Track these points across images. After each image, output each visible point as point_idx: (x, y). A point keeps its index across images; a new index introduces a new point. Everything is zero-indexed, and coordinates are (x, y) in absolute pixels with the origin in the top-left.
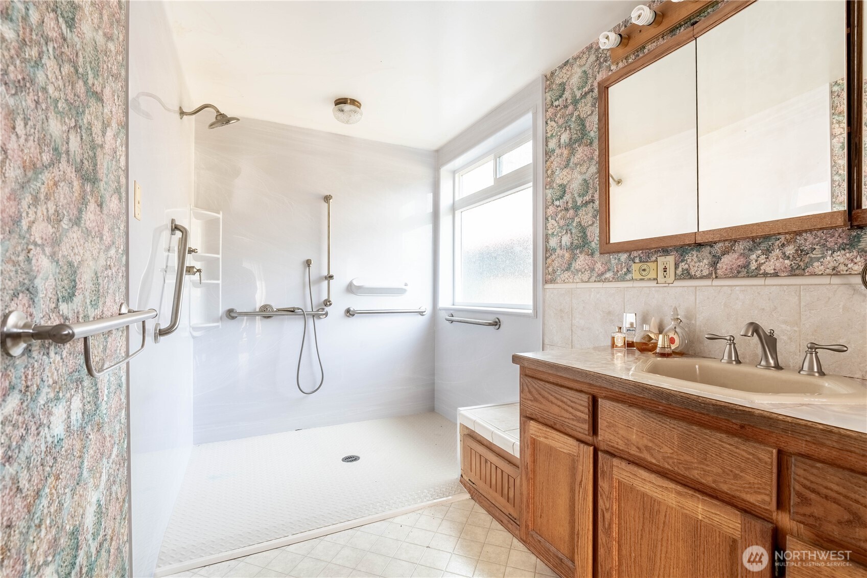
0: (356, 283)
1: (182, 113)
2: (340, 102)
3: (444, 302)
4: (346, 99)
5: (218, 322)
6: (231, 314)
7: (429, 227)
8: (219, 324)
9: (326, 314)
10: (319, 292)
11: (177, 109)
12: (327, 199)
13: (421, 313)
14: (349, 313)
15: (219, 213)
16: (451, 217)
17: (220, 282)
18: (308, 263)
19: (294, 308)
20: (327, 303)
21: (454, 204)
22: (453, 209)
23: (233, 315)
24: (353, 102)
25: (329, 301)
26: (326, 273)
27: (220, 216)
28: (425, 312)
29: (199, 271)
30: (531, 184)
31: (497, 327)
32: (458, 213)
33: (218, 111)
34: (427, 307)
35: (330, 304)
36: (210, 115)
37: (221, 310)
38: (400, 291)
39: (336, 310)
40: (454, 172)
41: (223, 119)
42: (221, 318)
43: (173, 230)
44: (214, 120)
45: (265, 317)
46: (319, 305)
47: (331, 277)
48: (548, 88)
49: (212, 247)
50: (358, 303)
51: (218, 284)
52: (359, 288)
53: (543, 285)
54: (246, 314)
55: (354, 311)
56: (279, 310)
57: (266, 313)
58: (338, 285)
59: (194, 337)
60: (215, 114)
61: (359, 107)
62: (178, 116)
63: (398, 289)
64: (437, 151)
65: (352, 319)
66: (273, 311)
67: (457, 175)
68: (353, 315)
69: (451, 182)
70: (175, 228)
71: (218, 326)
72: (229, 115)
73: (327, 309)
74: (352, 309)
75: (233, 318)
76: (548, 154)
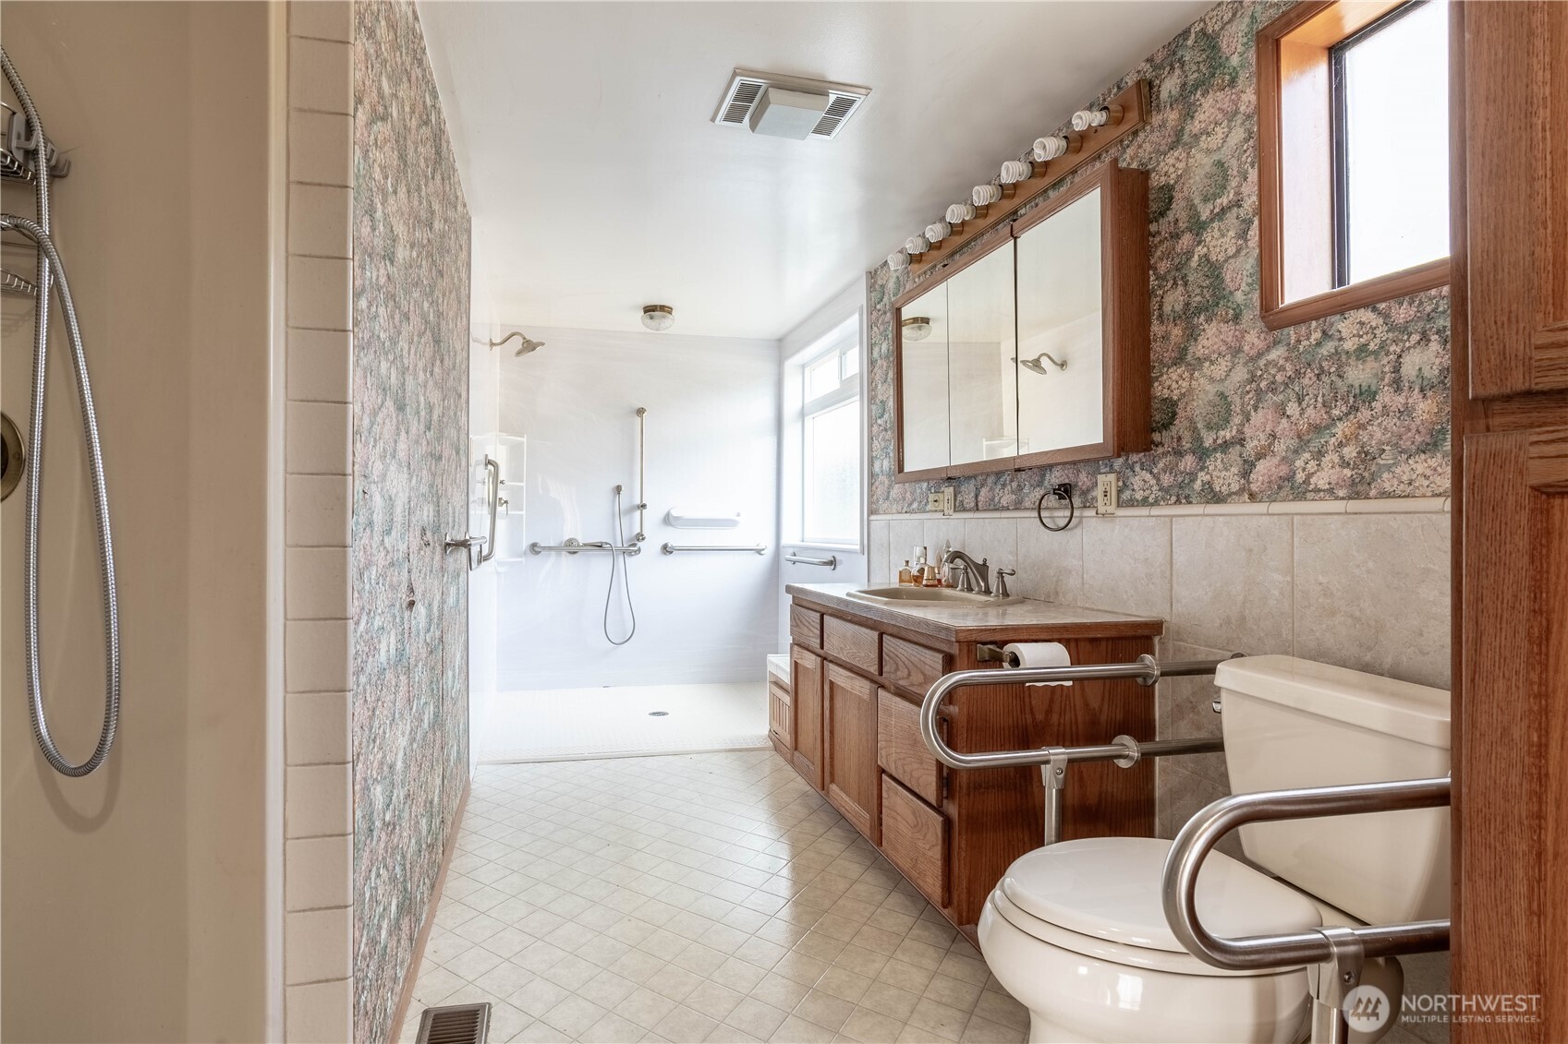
0: (674, 513)
1: (492, 344)
2: (649, 309)
3: (790, 538)
4: (656, 306)
5: (521, 557)
6: (534, 548)
7: (771, 442)
8: (523, 559)
9: (639, 550)
10: (631, 525)
11: (488, 341)
12: (640, 412)
13: (759, 552)
14: (666, 550)
15: (523, 437)
16: (800, 424)
17: (524, 513)
18: (618, 489)
19: (601, 543)
20: (640, 537)
21: (803, 407)
22: (802, 415)
23: (537, 549)
24: (662, 308)
25: (642, 535)
26: (638, 502)
27: (525, 440)
28: (763, 550)
29: (506, 502)
30: (858, 397)
31: (833, 567)
32: (808, 420)
33: (524, 338)
34: (768, 544)
35: (643, 539)
36: (517, 343)
37: (525, 544)
38: (728, 523)
39: (650, 546)
40: (803, 367)
41: (529, 346)
42: (525, 553)
43: (486, 465)
44: (521, 347)
45: (570, 553)
46: (631, 540)
47: (643, 506)
48: (871, 288)
49: (517, 476)
50: (675, 537)
51: (522, 515)
52: (677, 518)
53: (868, 516)
54: (550, 548)
55: (672, 547)
56: (585, 545)
57: (571, 548)
58: (652, 516)
59: (498, 573)
60: (522, 341)
61: (670, 313)
62: (488, 347)
63: (725, 520)
64: (780, 340)
65: (670, 557)
66: (579, 546)
67: (806, 370)
68: (672, 552)
69: (801, 378)
70: (489, 462)
71: (522, 562)
72: (535, 341)
73: (640, 544)
74: (670, 545)
75: (538, 553)
76: (872, 363)
